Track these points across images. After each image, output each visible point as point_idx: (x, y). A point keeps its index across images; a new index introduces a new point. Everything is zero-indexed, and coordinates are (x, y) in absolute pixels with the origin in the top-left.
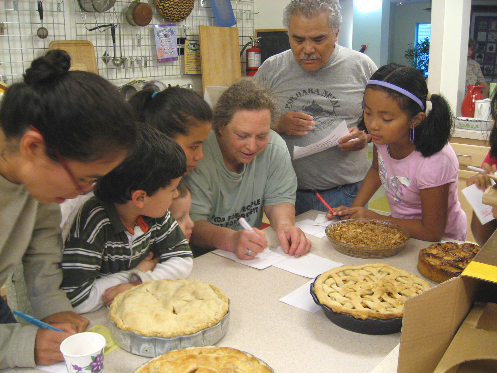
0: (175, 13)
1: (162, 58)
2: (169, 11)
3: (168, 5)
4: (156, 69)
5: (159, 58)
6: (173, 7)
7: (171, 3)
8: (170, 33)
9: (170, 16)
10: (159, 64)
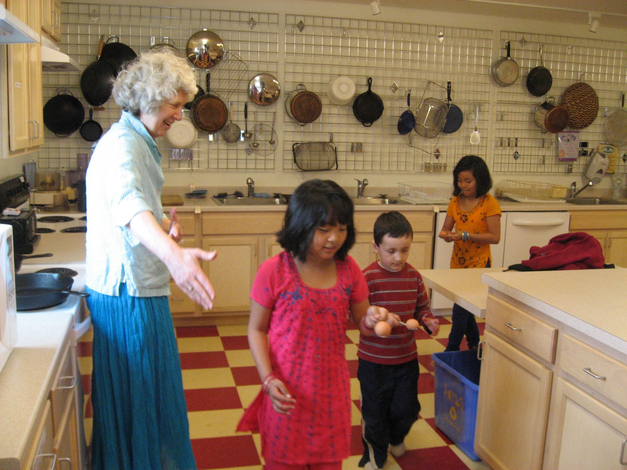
0: (579, 123)
1: (563, 157)
2: (573, 121)
3: (573, 116)
4: (557, 166)
5: (560, 157)
6: (577, 118)
7: (575, 115)
8: (573, 138)
9: (574, 125)
10: (561, 163)
